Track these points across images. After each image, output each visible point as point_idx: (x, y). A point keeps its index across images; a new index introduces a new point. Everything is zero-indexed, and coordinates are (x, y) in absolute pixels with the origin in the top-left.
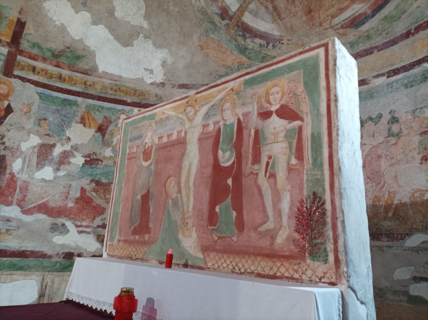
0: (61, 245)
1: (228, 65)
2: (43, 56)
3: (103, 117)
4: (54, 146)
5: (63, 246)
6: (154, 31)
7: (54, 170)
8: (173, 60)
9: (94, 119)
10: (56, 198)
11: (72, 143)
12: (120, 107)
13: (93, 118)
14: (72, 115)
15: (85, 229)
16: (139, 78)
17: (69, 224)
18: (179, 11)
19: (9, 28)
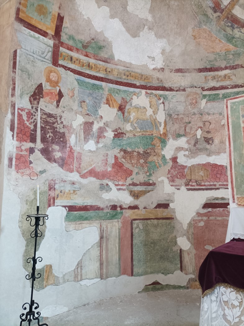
0: (108, 200)
1: (216, 52)
2: (77, 47)
3: (121, 98)
4: (92, 123)
5: (109, 200)
6: (156, 23)
7: (95, 143)
8: (171, 49)
9: (115, 101)
10: (100, 164)
11: (104, 120)
12: (132, 89)
13: (114, 99)
14: (100, 98)
15: (122, 187)
16: (144, 65)
17: (110, 184)
18: (178, 5)
19: (53, 22)
